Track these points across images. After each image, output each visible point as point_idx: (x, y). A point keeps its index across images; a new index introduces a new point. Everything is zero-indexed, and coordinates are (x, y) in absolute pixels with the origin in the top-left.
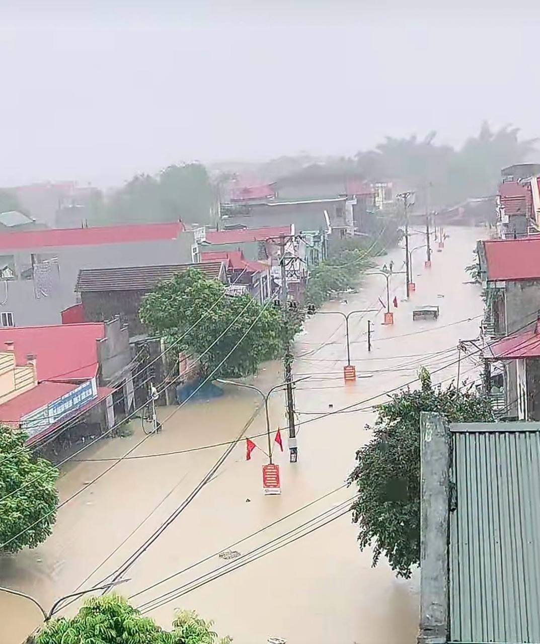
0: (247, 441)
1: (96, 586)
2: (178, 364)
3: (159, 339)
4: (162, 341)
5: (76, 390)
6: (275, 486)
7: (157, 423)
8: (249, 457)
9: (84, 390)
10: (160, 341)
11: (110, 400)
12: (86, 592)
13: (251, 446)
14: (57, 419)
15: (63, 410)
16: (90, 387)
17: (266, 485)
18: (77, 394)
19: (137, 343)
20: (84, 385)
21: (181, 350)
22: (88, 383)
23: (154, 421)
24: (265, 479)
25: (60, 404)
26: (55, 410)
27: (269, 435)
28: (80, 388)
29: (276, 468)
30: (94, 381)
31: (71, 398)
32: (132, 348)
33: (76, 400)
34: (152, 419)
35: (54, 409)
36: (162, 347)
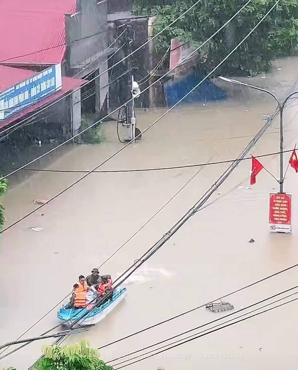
0: (253, 160)
1: (46, 333)
2: (169, 53)
3: (146, 19)
4: (150, 23)
5: (35, 79)
6: (284, 222)
7: (136, 129)
8: (253, 180)
9: (45, 78)
10: (147, 22)
11: (77, 96)
12: (33, 340)
13: (257, 166)
14: (9, 114)
15: (16, 102)
16: (53, 74)
17: (272, 219)
18: (35, 84)
19: (117, 23)
20: (45, 73)
21: (174, 36)
22: (50, 70)
23: (133, 125)
24: (272, 212)
25: (12, 95)
26: (7, 102)
27: (281, 156)
28: (40, 76)
29: (288, 198)
30: (58, 68)
31: (29, 88)
32: (110, 28)
33: (34, 92)
34: (130, 123)
35: (5, 101)
36: (150, 29)
